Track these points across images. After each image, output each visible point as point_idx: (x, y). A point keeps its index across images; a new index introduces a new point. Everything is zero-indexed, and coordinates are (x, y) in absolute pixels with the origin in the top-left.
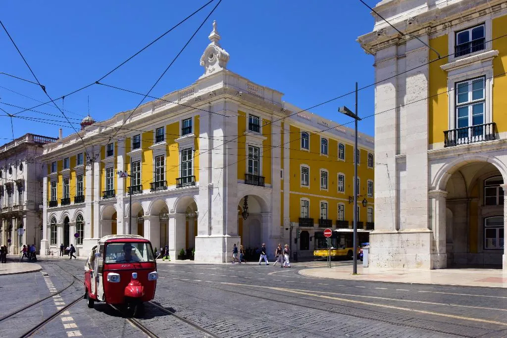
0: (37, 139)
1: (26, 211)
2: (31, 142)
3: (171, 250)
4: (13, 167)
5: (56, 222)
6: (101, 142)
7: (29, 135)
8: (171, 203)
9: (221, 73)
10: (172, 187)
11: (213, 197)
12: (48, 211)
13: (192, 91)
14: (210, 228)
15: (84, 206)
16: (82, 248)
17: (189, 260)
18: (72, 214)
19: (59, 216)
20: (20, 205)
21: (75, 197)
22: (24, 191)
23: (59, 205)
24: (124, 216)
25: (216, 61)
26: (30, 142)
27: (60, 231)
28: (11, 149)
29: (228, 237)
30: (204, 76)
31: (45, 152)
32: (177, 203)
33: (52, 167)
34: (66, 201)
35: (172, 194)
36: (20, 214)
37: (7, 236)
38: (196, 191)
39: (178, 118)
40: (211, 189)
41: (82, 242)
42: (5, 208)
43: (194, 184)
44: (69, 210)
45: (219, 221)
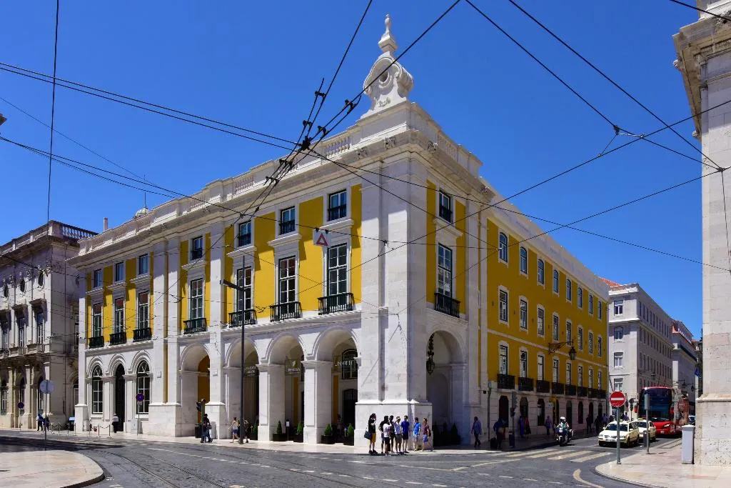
0: (67, 232)
1: (48, 355)
2: (58, 235)
3: (308, 426)
4: (26, 280)
5: (101, 374)
6: (182, 234)
7: (55, 223)
8: (309, 343)
9: (403, 107)
10: (310, 314)
11: (387, 332)
12: (87, 355)
13: (346, 142)
14: (383, 388)
15: (151, 346)
16: (147, 420)
17: (341, 445)
18: (129, 361)
19: (106, 363)
20: (39, 343)
21: (135, 331)
22: (46, 320)
23: (107, 345)
24: (223, 365)
25: (392, 86)
26: (54, 235)
27: (108, 390)
28: (22, 248)
29: (415, 404)
30: (370, 113)
31: (82, 252)
32: (319, 342)
33: (93, 278)
34: (118, 338)
35: (311, 327)
36: (39, 359)
37: (17, 397)
38: (356, 322)
39: (320, 191)
40: (383, 317)
41: (147, 410)
42: (15, 349)
43: (350, 308)
44: (124, 354)
45: (399, 375)
